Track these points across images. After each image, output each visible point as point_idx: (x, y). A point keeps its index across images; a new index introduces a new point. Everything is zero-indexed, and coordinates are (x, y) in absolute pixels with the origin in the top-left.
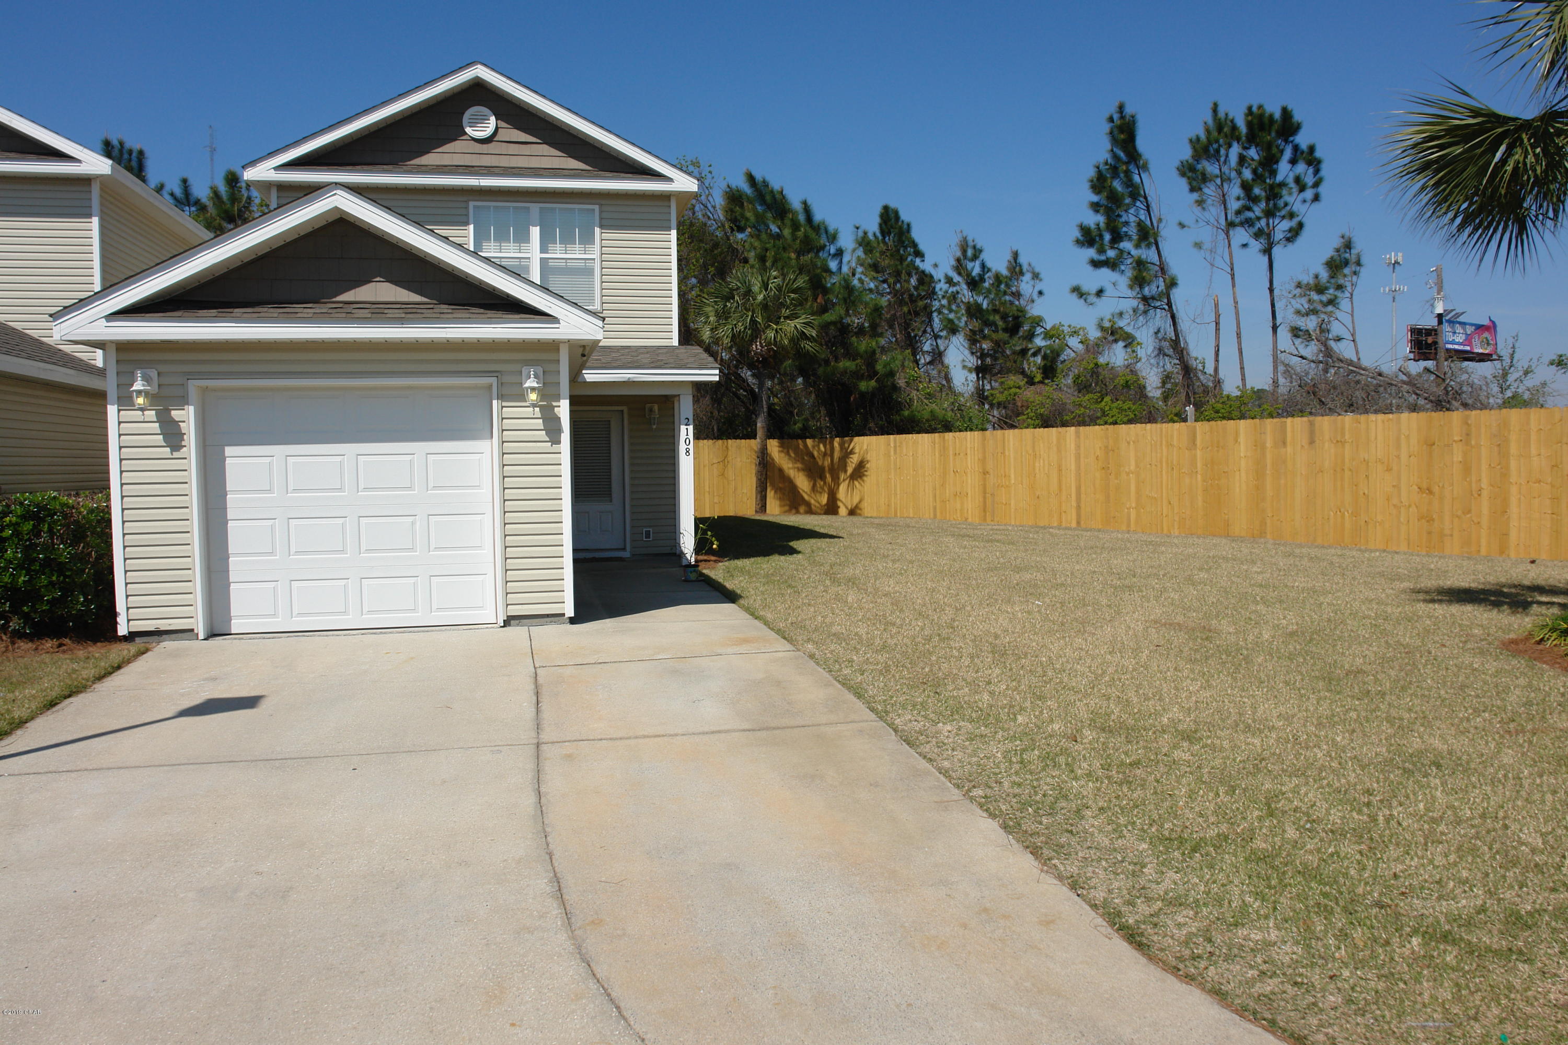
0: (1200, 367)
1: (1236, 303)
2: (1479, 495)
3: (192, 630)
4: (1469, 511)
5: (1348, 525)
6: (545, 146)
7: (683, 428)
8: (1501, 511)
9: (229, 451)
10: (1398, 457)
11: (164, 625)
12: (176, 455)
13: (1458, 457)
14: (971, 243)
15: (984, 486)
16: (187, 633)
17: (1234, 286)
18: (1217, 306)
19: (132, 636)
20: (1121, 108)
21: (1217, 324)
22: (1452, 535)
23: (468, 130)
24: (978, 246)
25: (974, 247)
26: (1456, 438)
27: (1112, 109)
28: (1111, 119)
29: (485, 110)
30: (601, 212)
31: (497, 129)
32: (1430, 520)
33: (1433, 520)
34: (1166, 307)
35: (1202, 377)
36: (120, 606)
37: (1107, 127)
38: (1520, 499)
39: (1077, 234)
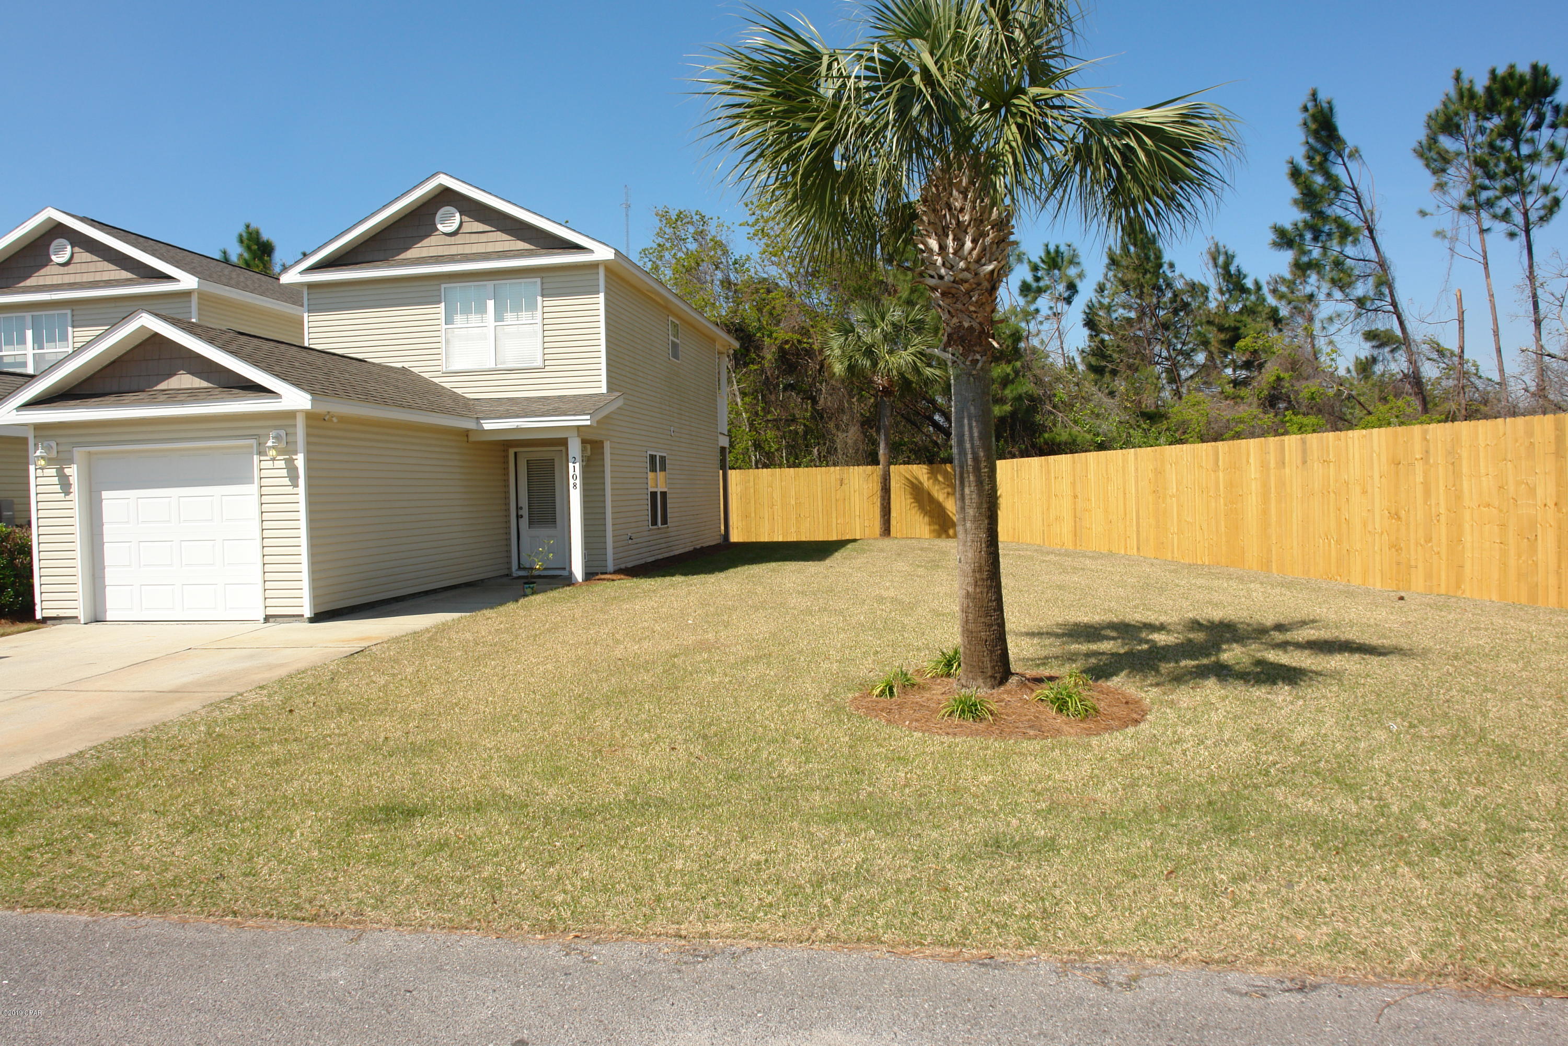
0: (1473, 369)
1: (1492, 296)
2: (1438, 521)
3: (76, 617)
4: (1430, 540)
5: (1333, 553)
6: (499, 233)
7: (571, 465)
8: (1456, 540)
9: (105, 494)
10: (1372, 477)
11: (62, 613)
12: (68, 498)
13: (1419, 478)
14: (1222, 250)
15: (1075, 509)
16: (74, 618)
17: (1488, 276)
18: (1460, 301)
19: (45, 620)
20: (1314, 96)
21: (1461, 322)
22: (1416, 567)
23: (439, 227)
24: (1230, 252)
25: (1226, 253)
26: (1418, 457)
27: (1304, 97)
28: (1306, 109)
29: (451, 209)
30: (542, 283)
31: (461, 223)
32: (1399, 550)
33: (1401, 549)
34: (1391, 308)
35: (1477, 382)
36: (37, 599)
37: (1300, 117)
38: (1472, 525)
39: (1271, 236)
